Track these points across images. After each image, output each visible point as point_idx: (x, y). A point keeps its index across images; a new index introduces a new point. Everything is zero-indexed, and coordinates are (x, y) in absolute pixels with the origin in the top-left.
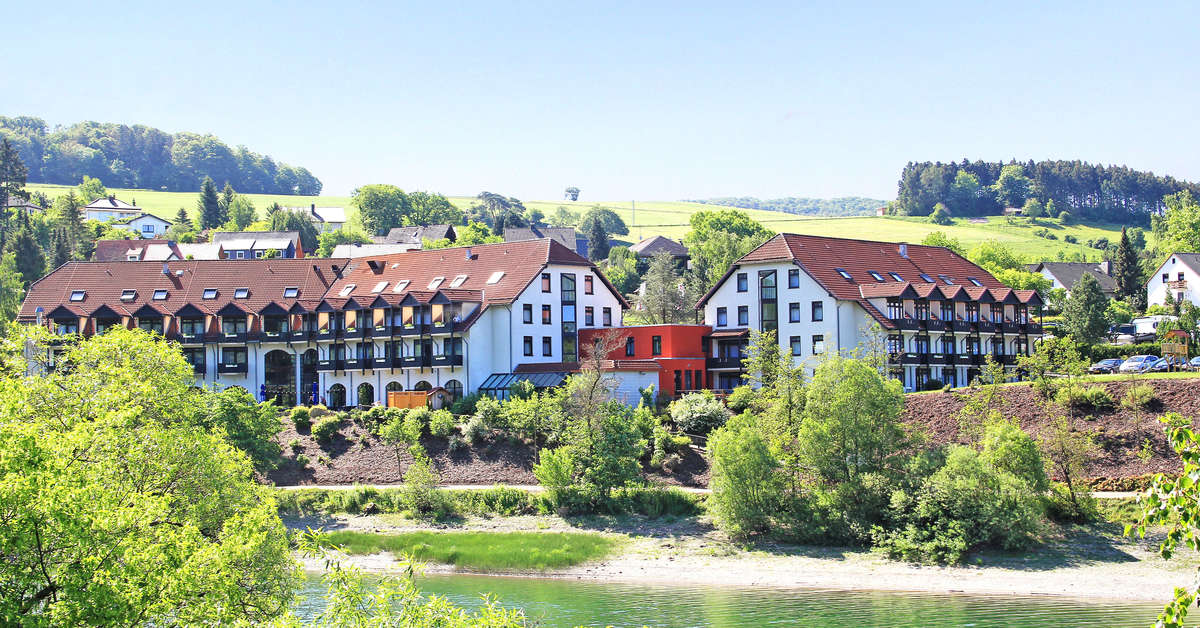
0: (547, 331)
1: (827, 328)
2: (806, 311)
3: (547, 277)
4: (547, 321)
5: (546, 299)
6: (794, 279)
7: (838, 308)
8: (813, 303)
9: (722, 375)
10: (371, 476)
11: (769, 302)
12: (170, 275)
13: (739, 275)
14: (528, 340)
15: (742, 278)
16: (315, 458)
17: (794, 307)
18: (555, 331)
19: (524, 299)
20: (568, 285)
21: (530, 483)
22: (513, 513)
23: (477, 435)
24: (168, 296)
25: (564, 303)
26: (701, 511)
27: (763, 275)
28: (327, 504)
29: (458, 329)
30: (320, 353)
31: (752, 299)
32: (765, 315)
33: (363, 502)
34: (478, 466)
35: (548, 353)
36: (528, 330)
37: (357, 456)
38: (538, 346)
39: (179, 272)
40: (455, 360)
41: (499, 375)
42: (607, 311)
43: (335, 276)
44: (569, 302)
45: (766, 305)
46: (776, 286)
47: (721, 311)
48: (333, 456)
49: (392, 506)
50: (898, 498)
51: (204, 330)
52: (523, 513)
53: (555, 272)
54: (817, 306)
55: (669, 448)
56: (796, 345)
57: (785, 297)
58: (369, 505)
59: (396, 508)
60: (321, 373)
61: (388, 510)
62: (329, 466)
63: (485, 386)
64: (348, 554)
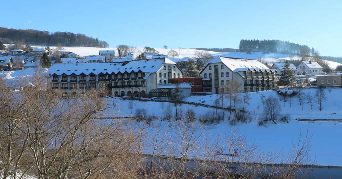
0: (165, 79)
1: (230, 78)
2: (225, 74)
3: (165, 66)
4: (165, 77)
5: (165, 72)
6: (222, 67)
7: (232, 74)
8: (227, 73)
9: (205, 89)
13: (209, 66)
14: (161, 81)
15: (210, 67)
17: (222, 73)
18: (167, 79)
19: (160, 72)
27: (215, 66)
30: (112, 84)
31: (212, 71)
32: (215, 75)
35: (165, 85)
36: (161, 79)
38: (163, 83)
41: (154, 89)
42: (179, 74)
44: (170, 72)
45: (216, 73)
46: (218, 69)
47: (205, 74)
53: (167, 66)
56: (223, 82)
57: (220, 71)
60: (112, 89)
63: (151, 92)
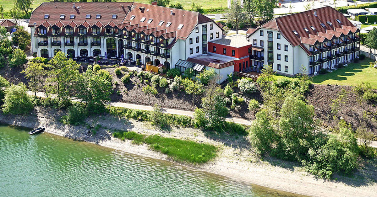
0: (197, 45)
1: (290, 53)
2: (282, 47)
3: (197, 28)
4: (197, 42)
5: (197, 35)
6: (279, 36)
7: (293, 48)
10: (140, 101)
11: (271, 42)
12: (75, 8)
13: (261, 31)
14: (191, 49)
16: (123, 89)
17: (279, 45)
18: (200, 44)
19: (190, 37)
20: (204, 29)
21: (192, 110)
22: (186, 127)
23: (174, 88)
24: (75, 17)
25: (203, 35)
26: (247, 134)
27: (268, 32)
28: (127, 114)
29: (168, 47)
30: (124, 42)
31: (265, 39)
32: (269, 45)
33: (138, 116)
34: (175, 101)
35: (198, 51)
36: (191, 46)
37: (135, 91)
38: (194, 50)
39: (78, 7)
40: (167, 57)
41: (182, 60)
42: (217, 33)
43: (129, 10)
44: (205, 35)
45: (269, 43)
46: (273, 37)
47: (255, 40)
48: (128, 90)
49: (147, 119)
50: (311, 152)
51: (87, 31)
52: (189, 127)
53: (200, 26)
54: (286, 46)
55: (237, 102)
56: (279, 56)
57: (276, 41)
58: (140, 117)
59: (148, 120)
61: (146, 120)
62: (127, 94)
64: (133, 143)
